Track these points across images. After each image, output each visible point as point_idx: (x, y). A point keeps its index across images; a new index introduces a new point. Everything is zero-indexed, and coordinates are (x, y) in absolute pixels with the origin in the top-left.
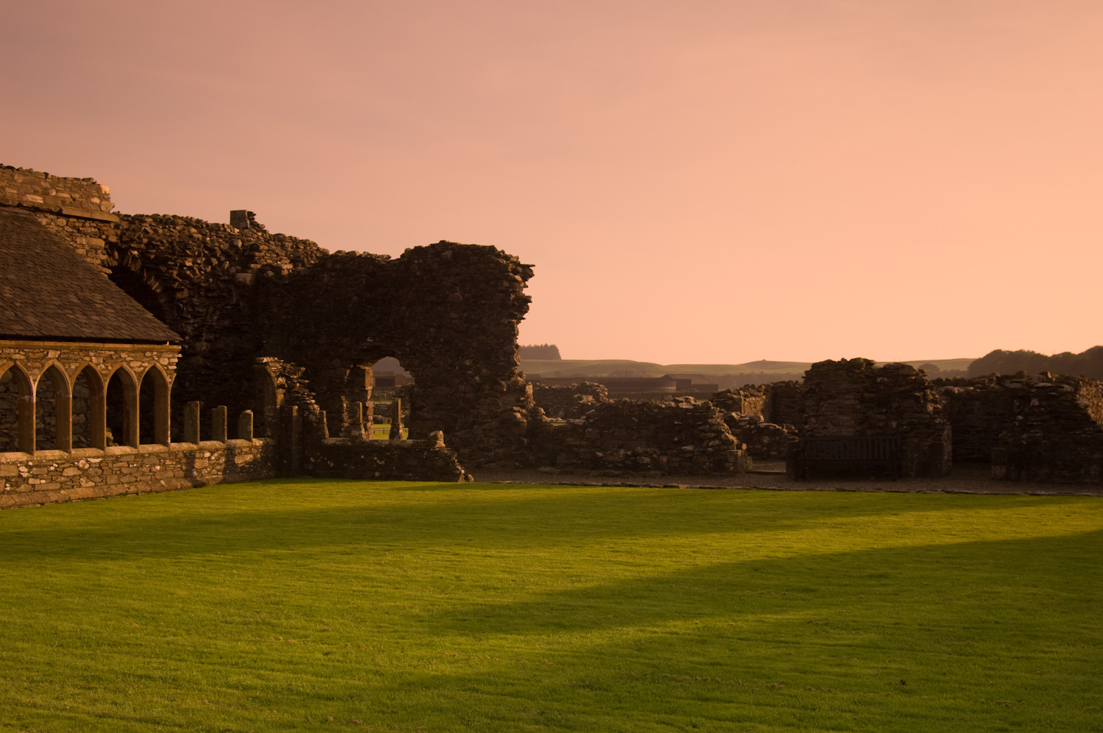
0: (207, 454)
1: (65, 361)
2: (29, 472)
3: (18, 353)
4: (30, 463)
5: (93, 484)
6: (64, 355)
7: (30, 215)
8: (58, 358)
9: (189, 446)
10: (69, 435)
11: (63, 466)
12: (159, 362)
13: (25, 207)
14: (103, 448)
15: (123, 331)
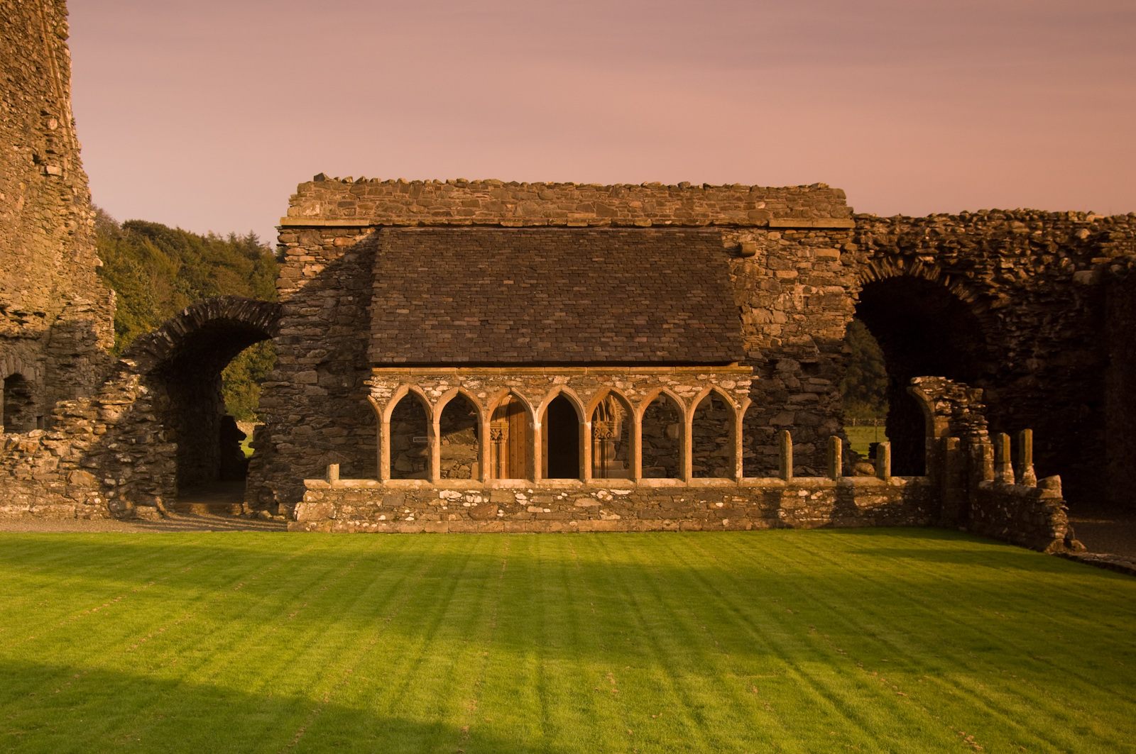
0: (803, 493)
1: (576, 386)
2: (528, 500)
3: (514, 380)
4: (530, 491)
5: (619, 517)
6: (576, 381)
7: (719, 233)
8: (568, 384)
9: (772, 482)
10: (584, 464)
11: (574, 496)
12: (720, 386)
13: (720, 226)
14: (633, 479)
15: (658, 353)
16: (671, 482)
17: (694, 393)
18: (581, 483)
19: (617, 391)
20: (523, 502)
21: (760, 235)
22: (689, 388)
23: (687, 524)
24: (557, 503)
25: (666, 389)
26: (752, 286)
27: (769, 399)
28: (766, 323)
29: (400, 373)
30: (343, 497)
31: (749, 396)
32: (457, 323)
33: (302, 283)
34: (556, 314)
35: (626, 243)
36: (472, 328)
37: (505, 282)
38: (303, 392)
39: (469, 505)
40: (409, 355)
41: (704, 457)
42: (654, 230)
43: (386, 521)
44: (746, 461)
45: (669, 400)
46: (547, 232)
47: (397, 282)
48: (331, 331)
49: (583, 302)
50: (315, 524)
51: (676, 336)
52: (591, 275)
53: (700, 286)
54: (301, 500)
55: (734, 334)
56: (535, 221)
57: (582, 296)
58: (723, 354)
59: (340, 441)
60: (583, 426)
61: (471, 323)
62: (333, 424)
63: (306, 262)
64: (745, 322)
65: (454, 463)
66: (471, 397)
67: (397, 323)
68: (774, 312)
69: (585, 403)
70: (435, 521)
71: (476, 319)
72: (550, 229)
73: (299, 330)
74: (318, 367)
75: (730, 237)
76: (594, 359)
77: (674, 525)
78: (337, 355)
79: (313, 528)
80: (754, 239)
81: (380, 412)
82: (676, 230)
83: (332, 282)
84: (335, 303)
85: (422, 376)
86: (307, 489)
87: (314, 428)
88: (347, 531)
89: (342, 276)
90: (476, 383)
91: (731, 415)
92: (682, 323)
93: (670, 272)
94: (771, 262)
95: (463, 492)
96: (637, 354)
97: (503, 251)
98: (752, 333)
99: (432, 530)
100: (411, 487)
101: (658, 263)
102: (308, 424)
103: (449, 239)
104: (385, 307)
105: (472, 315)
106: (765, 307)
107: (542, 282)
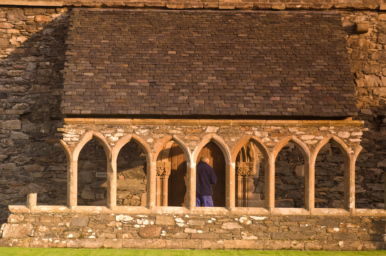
1: (224, 135)
2: (185, 223)
3: (175, 129)
4: (187, 216)
5: (256, 238)
6: (223, 131)
7: (339, 15)
8: (217, 133)
9: (379, 212)
10: (229, 195)
11: (221, 220)
12: (337, 136)
13: (340, 9)
14: (268, 208)
15: (289, 109)
16: (298, 211)
17: (317, 141)
18: (227, 211)
19: (256, 138)
20: (181, 225)
21: (372, 16)
22: (312, 137)
23: (310, 244)
24: (207, 225)
25: (294, 138)
26: (365, 57)
27: (377, 146)
28: (375, 86)
29: (86, 123)
30: (40, 219)
31: (361, 144)
32: (131, 84)
33: (9, 50)
34: (209, 78)
35: (265, 22)
36: (143, 88)
37: (170, 52)
38: (9, 136)
39: (139, 226)
40: (93, 109)
41: (325, 192)
42: (287, 12)
43: (73, 239)
44: (358, 196)
45: (297, 147)
46: (203, 13)
47: (84, 51)
48: (32, 89)
49: (230, 69)
50: (17, 240)
51: (303, 96)
52: (236, 47)
53: (323, 57)
54: (6, 221)
55: (349, 95)
56: (193, 5)
57: (230, 63)
58: (340, 111)
59: (38, 175)
60: (229, 165)
61: (142, 84)
62: (33, 162)
63: (12, 34)
64: (358, 86)
65: (128, 193)
66: (142, 142)
67: (85, 83)
68: (382, 77)
69: (230, 147)
70: (112, 239)
71: (146, 81)
72: (205, 11)
73: (7, 87)
74: (21, 117)
75: (348, 18)
76: (238, 113)
77: (300, 245)
78: (36, 107)
79: (15, 244)
80: (367, 20)
81: (70, 153)
82: (305, 12)
83: (34, 50)
84: (35, 67)
85: (103, 125)
86: (11, 213)
87: (17, 165)
88: (42, 246)
89: (41, 45)
90: (146, 131)
91: (346, 159)
92: (308, 86)
93: (299, 45)
94: (380, 37)
95: (135, 216)
96: (272, 110)
97: (168, 28)
98: (364, 94)
99: (110, 246)
100: (94, 212)
101: (290, 38)
102: (12, 162)
103: (126, 18)
104: (74, 70)
105: (143, 78)
106: (375, 74)
107: (198, 52)
